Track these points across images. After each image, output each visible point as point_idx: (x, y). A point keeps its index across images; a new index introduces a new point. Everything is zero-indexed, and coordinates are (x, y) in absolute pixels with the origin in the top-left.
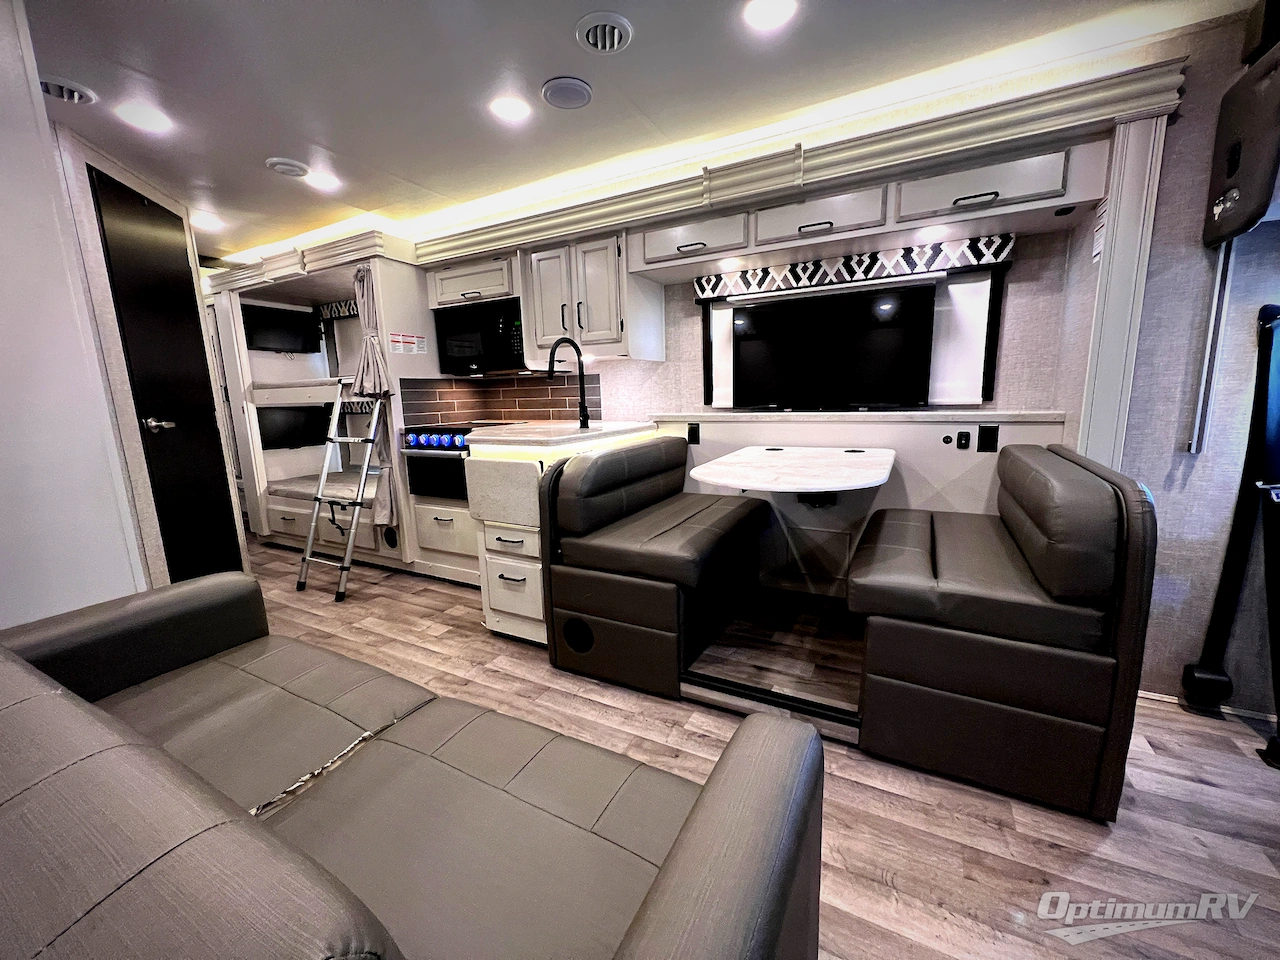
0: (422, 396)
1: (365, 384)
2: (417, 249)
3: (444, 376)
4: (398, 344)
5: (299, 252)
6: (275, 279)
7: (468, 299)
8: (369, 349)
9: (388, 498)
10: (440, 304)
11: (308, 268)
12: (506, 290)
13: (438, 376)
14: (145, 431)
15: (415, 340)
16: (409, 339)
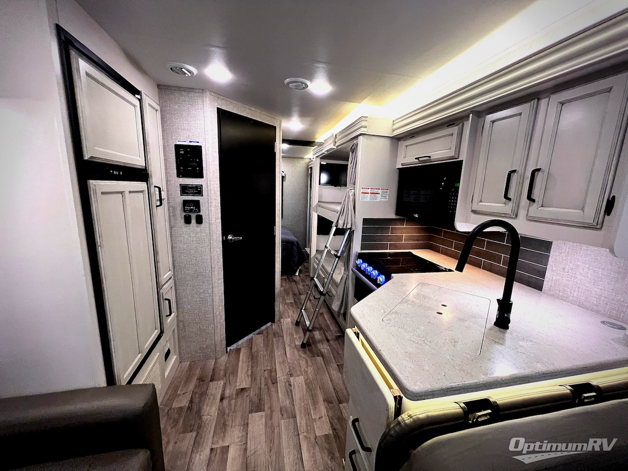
0: (377, 230)
1: (339, 221)
2: (394, 124)
3: (398, 217)
4: (366, 195)
5: (334, 136)
6: (327, 151)
7: (421, 162)
8: (347, 198)
9: (341, 295)
10: (402, 165)
11: (337, 145)
12: (451, 153)
13: (393, 216)
14: (225, 243)
15: (380, 191)
16: (375, 191)
